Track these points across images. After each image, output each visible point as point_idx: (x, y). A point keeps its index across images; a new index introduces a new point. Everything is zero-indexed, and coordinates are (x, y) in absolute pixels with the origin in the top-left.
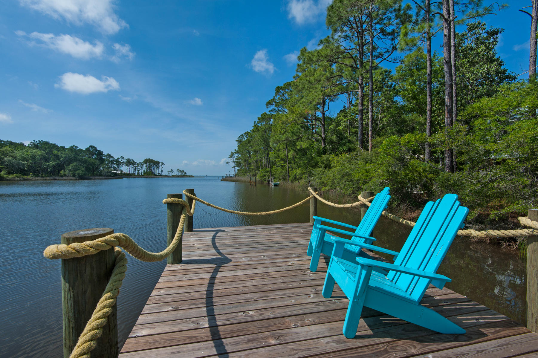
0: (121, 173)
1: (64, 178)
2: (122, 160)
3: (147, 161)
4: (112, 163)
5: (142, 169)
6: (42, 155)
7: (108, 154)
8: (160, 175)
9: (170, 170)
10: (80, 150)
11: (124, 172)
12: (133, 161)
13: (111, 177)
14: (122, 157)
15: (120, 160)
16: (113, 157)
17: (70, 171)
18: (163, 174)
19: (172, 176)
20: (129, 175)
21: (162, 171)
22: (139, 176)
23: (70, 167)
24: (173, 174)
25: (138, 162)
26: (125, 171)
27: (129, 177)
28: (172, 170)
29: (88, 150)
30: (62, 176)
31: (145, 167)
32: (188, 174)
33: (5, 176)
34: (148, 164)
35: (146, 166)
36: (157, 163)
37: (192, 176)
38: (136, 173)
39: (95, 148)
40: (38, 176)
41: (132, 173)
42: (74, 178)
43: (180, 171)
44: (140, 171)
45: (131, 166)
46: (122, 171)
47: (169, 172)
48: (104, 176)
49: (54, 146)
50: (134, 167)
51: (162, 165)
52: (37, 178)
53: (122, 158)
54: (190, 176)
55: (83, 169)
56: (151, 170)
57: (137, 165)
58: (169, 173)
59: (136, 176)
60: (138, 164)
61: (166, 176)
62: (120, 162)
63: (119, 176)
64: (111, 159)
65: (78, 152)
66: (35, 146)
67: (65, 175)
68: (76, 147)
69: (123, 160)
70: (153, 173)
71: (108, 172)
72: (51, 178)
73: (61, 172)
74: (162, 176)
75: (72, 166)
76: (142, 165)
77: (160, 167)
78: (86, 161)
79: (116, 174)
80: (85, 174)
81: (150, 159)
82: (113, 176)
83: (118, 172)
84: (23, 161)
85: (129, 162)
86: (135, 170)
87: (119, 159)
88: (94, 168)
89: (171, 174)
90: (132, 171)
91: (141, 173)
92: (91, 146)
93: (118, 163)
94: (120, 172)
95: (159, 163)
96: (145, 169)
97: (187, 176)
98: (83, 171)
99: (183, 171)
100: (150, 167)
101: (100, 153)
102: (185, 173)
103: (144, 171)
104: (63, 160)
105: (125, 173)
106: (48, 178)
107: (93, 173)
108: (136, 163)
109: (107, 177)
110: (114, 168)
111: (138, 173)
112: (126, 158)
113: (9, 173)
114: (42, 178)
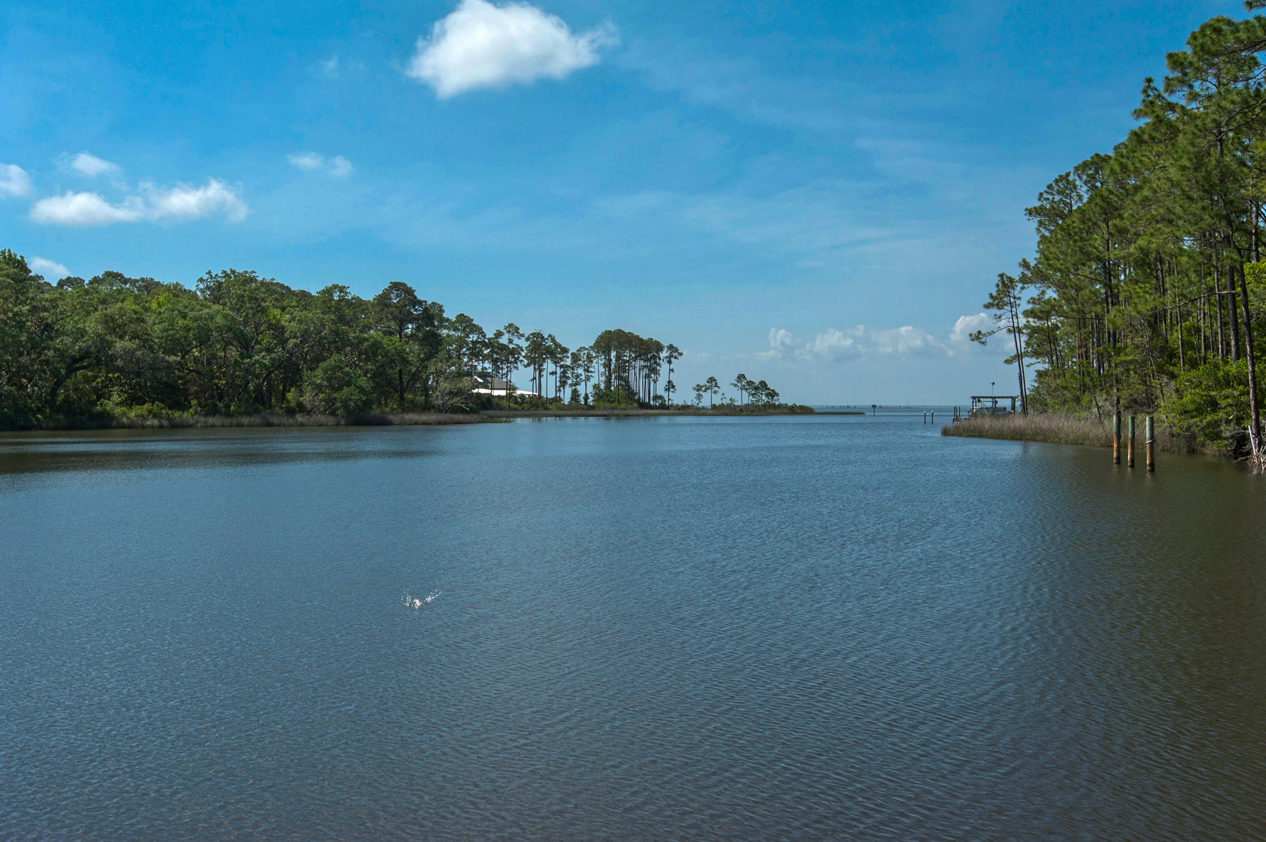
0: (509, 396)
1: (299, 418)
2: (511, 341)
4: (475, 354)
5: (588, 378)
6: (230, 329)
7: (462, 318)
8: (663, 407)
9: (703, 382)
10: (357, 304)
11: (519, 392)
12: (553, 340)
13: (461, 417)
14: (511, 325)
15: (504, 340)
16: (479, 330)
17: (319, 388)
18: (677, 399)
19: (714, 407)
20: (536, 407)
21: (670, 386)
22: (578, 409)
23: (318, 376)
24: (717, 402)
25: (573, 349)
26: (524, 391)
27: (539, 417)
28: (712, 380)
29: (383, 300)
30: (291, 412)
31: (602, 369)
32: (783, 399)
33: (118, 410)
34: (613, 354)
35: (605, 366)
36: (648, 351)
37: (805, 411)
38: (566, 396)
39: (409, 292)
40: (213, 411)
41: (551, 395)
42: (332, 420)
43: (750, 383)
44: (581, 389)
45: (549, 366)
46: (510, 387)
47: (699, 388)
48: (440, 410)
49: (280, 293)
50: (559, 371)
51: (671, 356)
52: (211, 420)
53: (513, 329)
54: (794, 410)
55: (363, 382)
56: (627, 382)
57: (568, 362)
58: (699, 397)
59: (563, 407)
60: (576, 358)
61: (685, 410)
62: (503, 347)
63: (501, 408)
64: (473, 337)
65: (348, 312)
66: (218, 290)
67: (301, 408)
68: (342, 289)
69: (516, 341)
70: (631, 394)
71: (450, 393)
72: (256, 419)
73: (290, 396)
74: (668, 408)
75: (325, 371)
76: (590, 359)
77: (664, 368)
78: (376, 345)
79: (487, 402)
80: (368, 404)
81: (620, 332)
82: (472, 411)
83: (496, 393)
84: (171, 352)
85: (542, 350)
86: (563, 384)
87: (499, 334)
88: (405, 378)
89: (707, 401)
90: (549, 391)
91: (586, 398)
92: (396, 286)
93: (503, 354)
94: (503, 393)
95: (659, 348)
96: (603, 378)
97: (780, 406)
98: (362, 390)
99: (763, 384)
100: (622, 367)
101: (431, 315)
102: (772, 394)
103: (596, 387)
104: (295, 345)
105: (522, 396)
106: (245, 420)
107: (402, 398)
108: (565, 350)
109: (447, 416)
110: (483, 375)
111: (575, 394)
112: (527, 330)
113: (133, 400)
114: (228, 421)
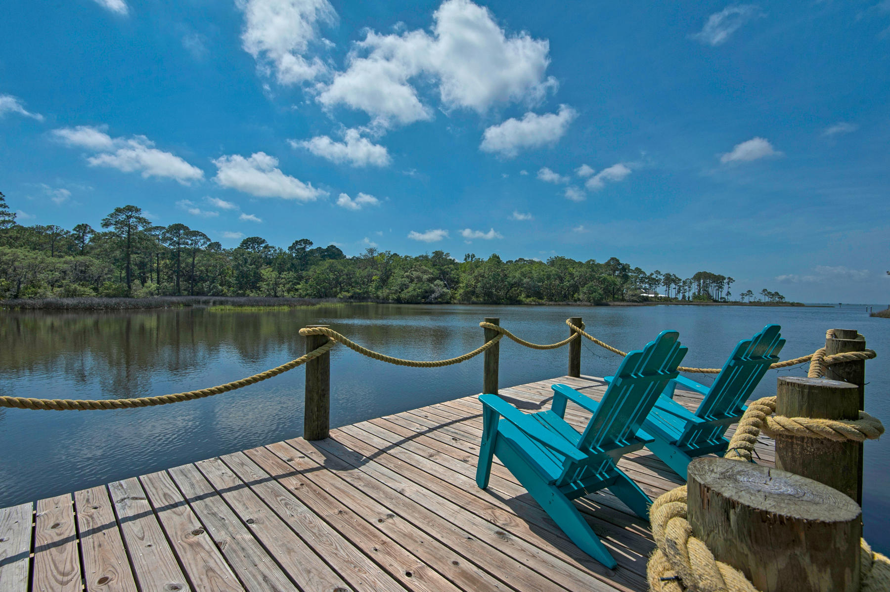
0: (656, 297)
1: (578, 303)
2: (657, 277)
3: (698, 277)
4: (642, 281)
5: (690, 290)
6: (557, 275)
7: (637, 269)
8: (725, 302)
9: (745, 292)
10: (599, 265)
11: (660, 295)
12: (675, 276)
13: (636, 304)
14: (657, 271)
15: (654, 276)
16: (644, 273)
17: (585, 293)
18: (731, 299)
19: (750, 302)
20: (667, 301)
21: (728, 293)
22: (685, 302)
23: (585, 289)
24: (752, 300)
25: (683, 279)
26: (662, 295)
27: (668, 305)
28: (749, 291)
29: (608, 264)
30: (575, 301)
31: (696, 287)
32: (787, 300)
33: (524, 299)
34: (702, 281)
35: (698, 285)
36: (718, 280)
37: (799, 305)
38: (680, 297)
39: (618, 261)
40: (552, 300)
41: (673, 296)
42: (589, 304)
43: (769, 293)
44: (687, 294)
45: (673, 285)
46: (656, 294)
47: (743, 294)
48: (630, 301)
49: (572, 262)
50: (677, 287)
51: (729, 282)
52: (550, 303)
53: (658, 272)
54: (793, 305)
55: (600, 291)
56: (708, 292)
57: (681, 284)
58: (743, 298)
59: (679, 301)
60: (684, 283)
61: (736, 303)
62: (654, 279)
63: (652, 301)
64: (641, 275)
65: (595, 269)
66: (552, 263)
67: (579, 300)
68: (593, 261)
69: (659, 277)
70: (709, 297)
71: (632, 295)
72: (564, 303)
73: (575, 296)
74: (727, 302)
75: (587, 288)
76: (691, 283)
77: (726, 287)
78: (605, 279)
79: (646, 299)
80: (602, 299)
81: (705, 273)
82: (640, 302)
83: (650, 295)
84: (539, 282)
85: (669, 280)
86: (679, 292)
87: (652, 274)
88: (615, 290)
89: (746, 300)
90: (673, 294)
91: (689, 298)
92: (612, 259)
93: (653, 282)
94: (653, 296)
95: (724, 278)
96: (697, 290)
97: (785, 303)
98: (600, 294)
99: (777, 294)
100: (706, 286)
101: (625, 268)
102: (782, 298)
103: (694, 294)
104: (577, 279)
105: (661, 297)
106: (561, 303)
107: (614, 297)
108: (680, 280)
109: (631, 303)
110: (645, 289)
111: (684, 297)
112: (663, 272)
113: (528, 296)
114: (556, 303)
